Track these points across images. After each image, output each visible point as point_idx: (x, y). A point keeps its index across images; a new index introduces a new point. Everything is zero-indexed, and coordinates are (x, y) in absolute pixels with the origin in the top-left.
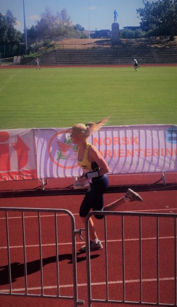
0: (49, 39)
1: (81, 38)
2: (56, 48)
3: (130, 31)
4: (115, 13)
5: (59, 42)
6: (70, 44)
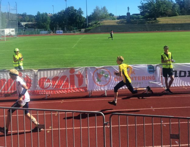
0: (98, 21)
1: (113, 20)
2: (101, 25)
3: (135, 16)
4: (128, 8)
5: (102, 22)
6: (107, 22)
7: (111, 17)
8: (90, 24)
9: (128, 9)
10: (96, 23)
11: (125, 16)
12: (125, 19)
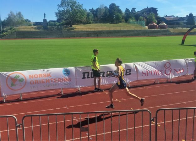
0: (13, 26)
1: (29, 25)
2: (17, 30)
3: (52, 22)
4: (45, 14)
5: (18, 28)
6: (23, 28)
7: (27, 23)
8: (4, 29)
9: (45, 16)
10: (11, 29)
11: (42, 22)
12: (42, 25)
